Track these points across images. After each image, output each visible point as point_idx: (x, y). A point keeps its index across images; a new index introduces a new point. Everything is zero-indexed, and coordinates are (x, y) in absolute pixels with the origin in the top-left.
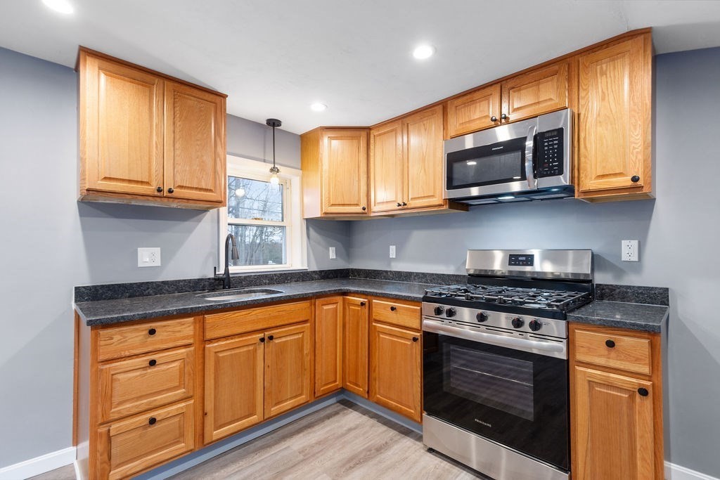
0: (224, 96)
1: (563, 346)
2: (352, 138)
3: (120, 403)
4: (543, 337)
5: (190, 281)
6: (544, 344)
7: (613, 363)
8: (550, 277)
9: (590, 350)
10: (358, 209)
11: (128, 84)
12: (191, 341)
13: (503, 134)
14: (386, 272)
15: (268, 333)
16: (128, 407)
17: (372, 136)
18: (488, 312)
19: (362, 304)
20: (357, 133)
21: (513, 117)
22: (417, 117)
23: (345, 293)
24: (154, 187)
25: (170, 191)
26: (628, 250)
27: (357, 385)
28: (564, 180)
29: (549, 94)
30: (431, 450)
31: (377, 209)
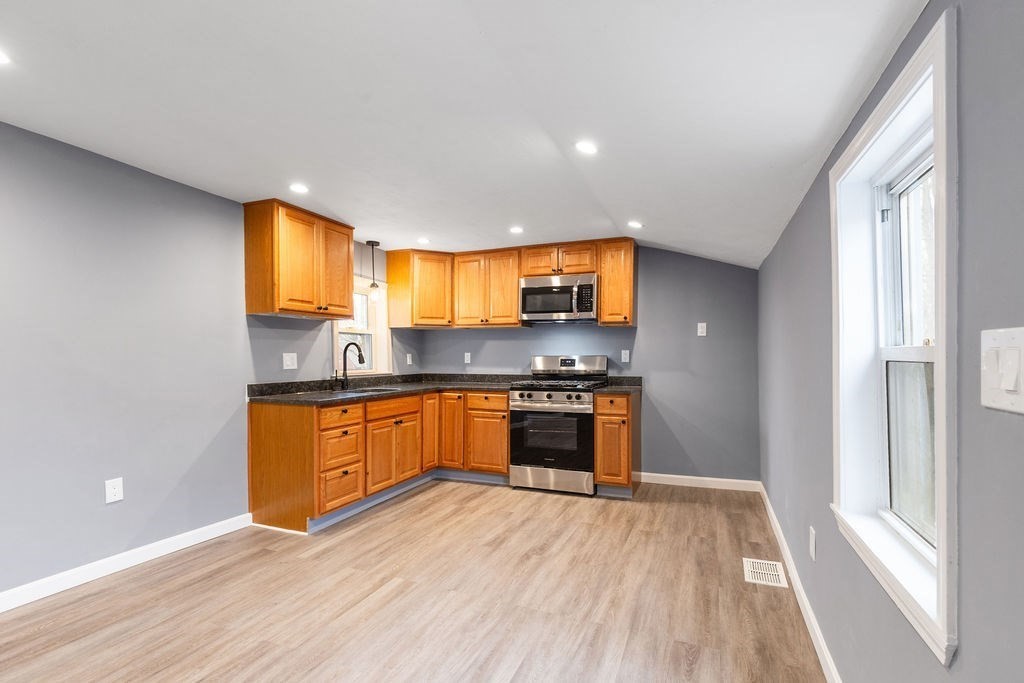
0: (352, 228)
1: (591, 406)
2: (439, 261)
3: (331, 459)
4: (582, 403)
5: (317, 382)
6: (582, 406)
7: (615, 412)
8: (583, 373)
9: (604, 407)
10: (445, 322)
11: (301, 225)
12: (360, 420)
13: (556, 281)
14: (462, 375)
15: (398, 419)
16: (333, 462)
17: (456, 262)
18: (552, 393)
19: (459, 397)
20: (444, 258)
21: (565, 270)
22: (499, 254)
23: (440, 391)
24: (315, 306)
25: (326, 309)
26: (625, 356)
27: (452, 461)
28: (593, 315)
29: (586, 260)
30: (515, 488)
31: (461, 322)
